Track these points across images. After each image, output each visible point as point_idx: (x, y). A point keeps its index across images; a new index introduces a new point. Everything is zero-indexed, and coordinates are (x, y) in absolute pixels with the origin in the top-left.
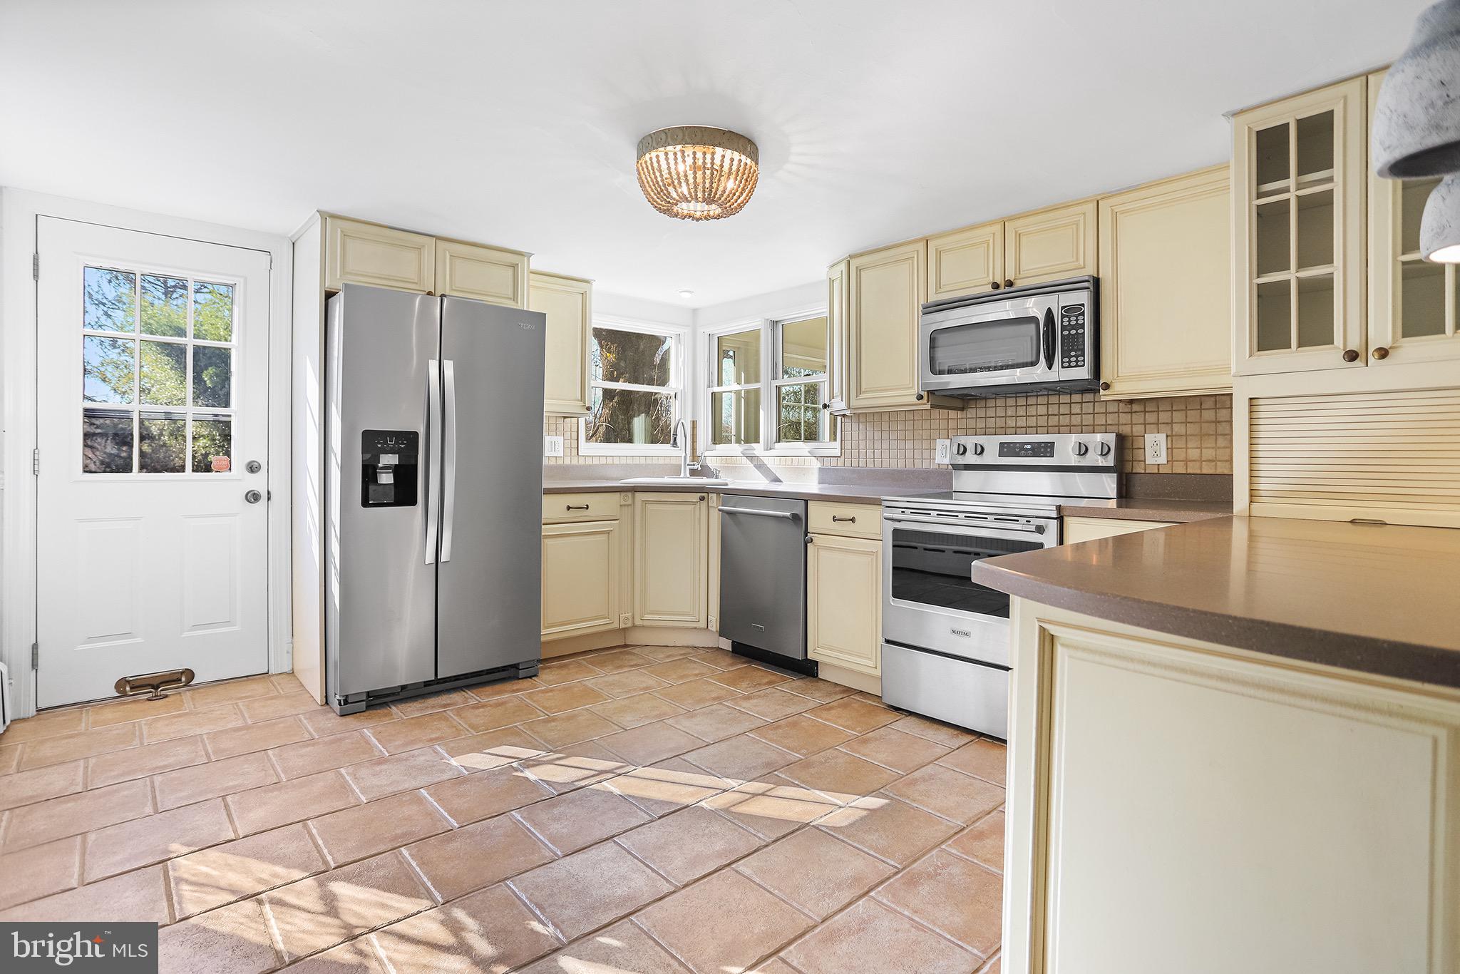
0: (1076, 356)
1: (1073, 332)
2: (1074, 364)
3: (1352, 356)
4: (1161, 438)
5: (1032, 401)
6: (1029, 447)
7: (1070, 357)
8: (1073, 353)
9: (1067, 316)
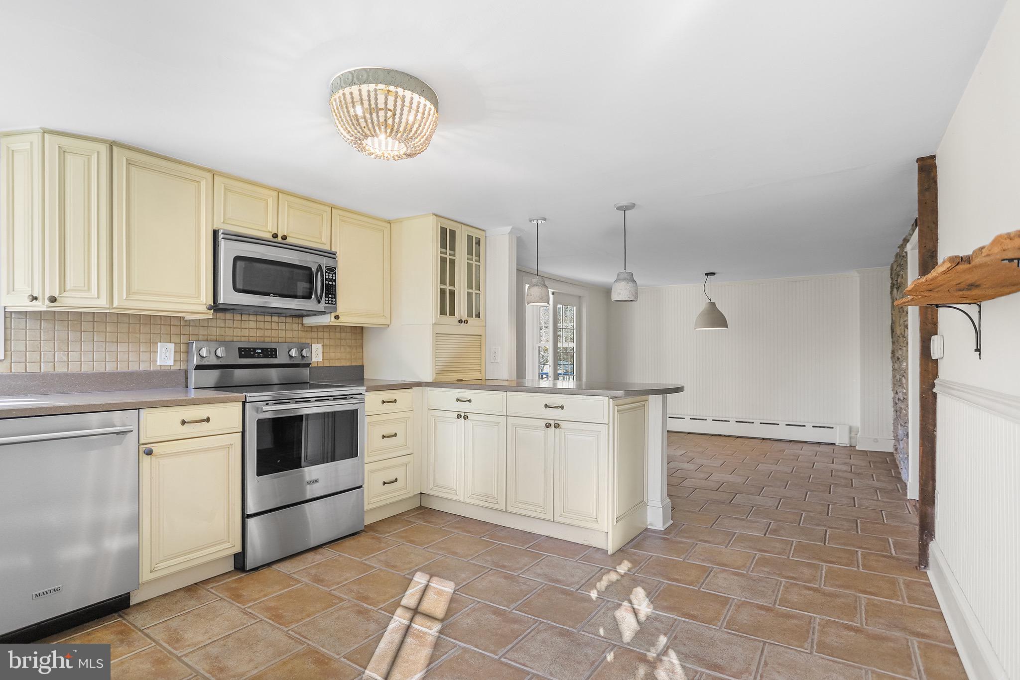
0: (332, 298)
1: (330, 283)
2: (330, 302)
3: (460, 321)
4: (320, 346)
5: (245, 317)
6: (260, 351)
7: (329, 298)
8: (330, 296)
9: (328, 272)
